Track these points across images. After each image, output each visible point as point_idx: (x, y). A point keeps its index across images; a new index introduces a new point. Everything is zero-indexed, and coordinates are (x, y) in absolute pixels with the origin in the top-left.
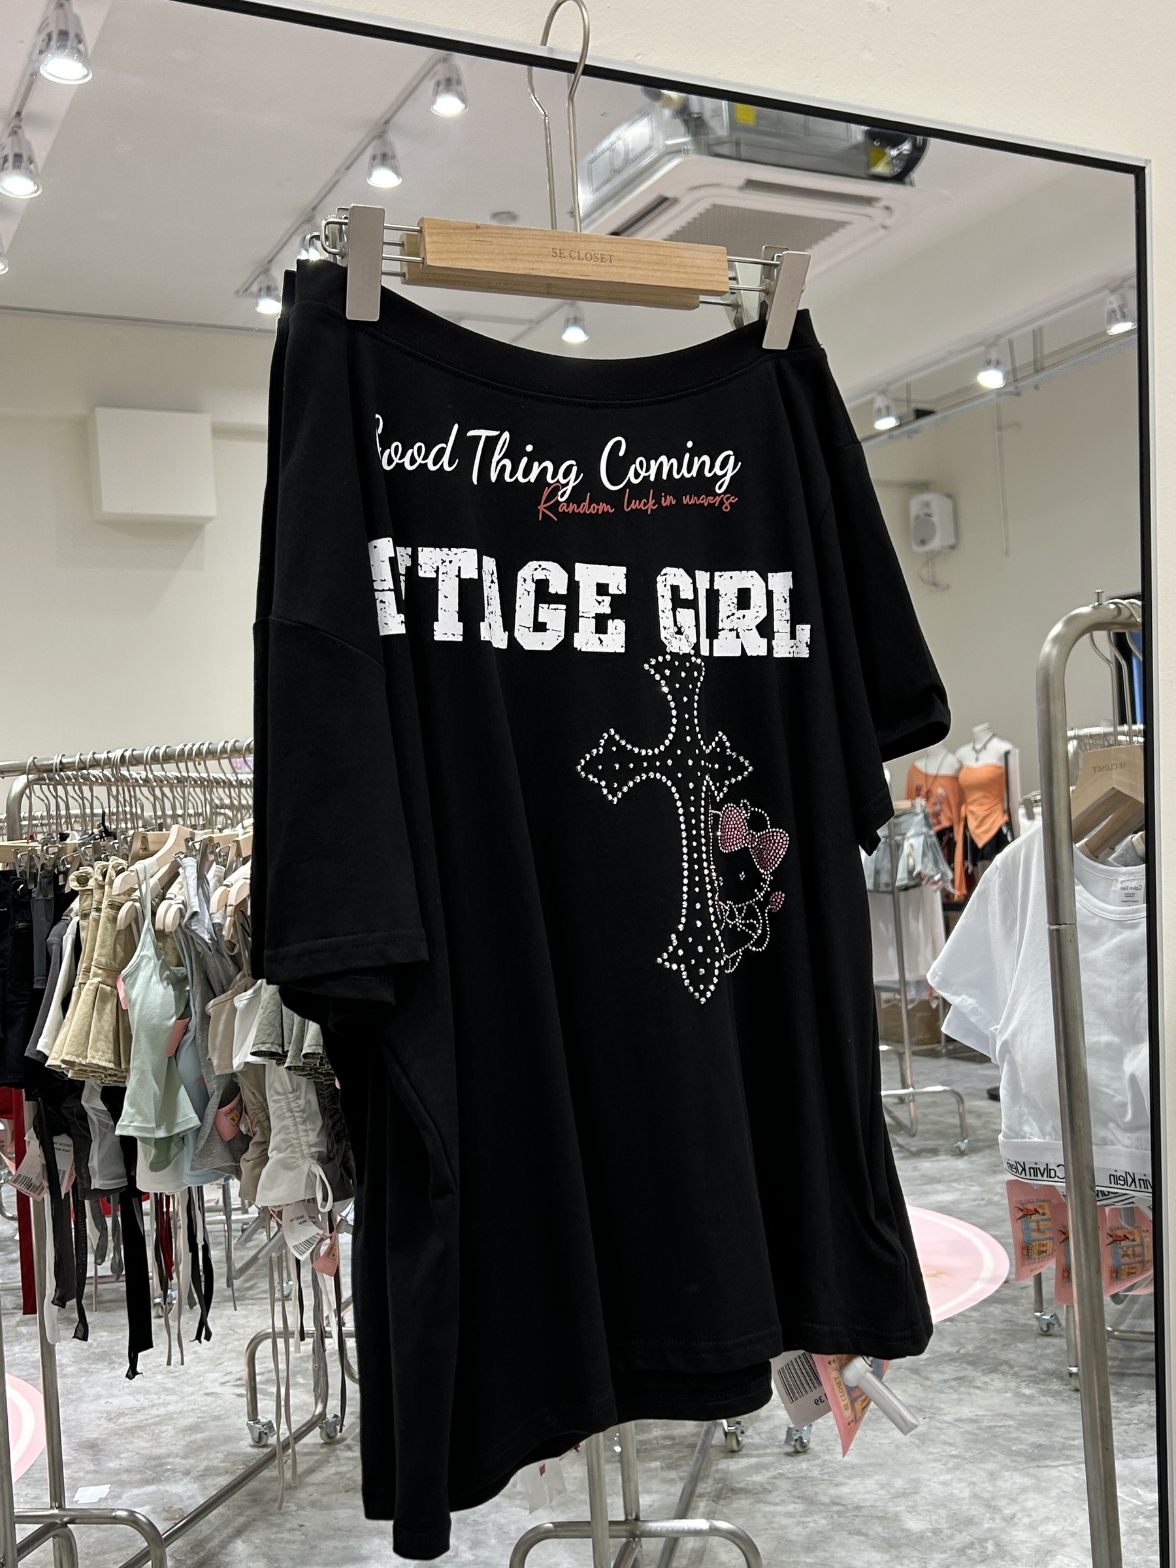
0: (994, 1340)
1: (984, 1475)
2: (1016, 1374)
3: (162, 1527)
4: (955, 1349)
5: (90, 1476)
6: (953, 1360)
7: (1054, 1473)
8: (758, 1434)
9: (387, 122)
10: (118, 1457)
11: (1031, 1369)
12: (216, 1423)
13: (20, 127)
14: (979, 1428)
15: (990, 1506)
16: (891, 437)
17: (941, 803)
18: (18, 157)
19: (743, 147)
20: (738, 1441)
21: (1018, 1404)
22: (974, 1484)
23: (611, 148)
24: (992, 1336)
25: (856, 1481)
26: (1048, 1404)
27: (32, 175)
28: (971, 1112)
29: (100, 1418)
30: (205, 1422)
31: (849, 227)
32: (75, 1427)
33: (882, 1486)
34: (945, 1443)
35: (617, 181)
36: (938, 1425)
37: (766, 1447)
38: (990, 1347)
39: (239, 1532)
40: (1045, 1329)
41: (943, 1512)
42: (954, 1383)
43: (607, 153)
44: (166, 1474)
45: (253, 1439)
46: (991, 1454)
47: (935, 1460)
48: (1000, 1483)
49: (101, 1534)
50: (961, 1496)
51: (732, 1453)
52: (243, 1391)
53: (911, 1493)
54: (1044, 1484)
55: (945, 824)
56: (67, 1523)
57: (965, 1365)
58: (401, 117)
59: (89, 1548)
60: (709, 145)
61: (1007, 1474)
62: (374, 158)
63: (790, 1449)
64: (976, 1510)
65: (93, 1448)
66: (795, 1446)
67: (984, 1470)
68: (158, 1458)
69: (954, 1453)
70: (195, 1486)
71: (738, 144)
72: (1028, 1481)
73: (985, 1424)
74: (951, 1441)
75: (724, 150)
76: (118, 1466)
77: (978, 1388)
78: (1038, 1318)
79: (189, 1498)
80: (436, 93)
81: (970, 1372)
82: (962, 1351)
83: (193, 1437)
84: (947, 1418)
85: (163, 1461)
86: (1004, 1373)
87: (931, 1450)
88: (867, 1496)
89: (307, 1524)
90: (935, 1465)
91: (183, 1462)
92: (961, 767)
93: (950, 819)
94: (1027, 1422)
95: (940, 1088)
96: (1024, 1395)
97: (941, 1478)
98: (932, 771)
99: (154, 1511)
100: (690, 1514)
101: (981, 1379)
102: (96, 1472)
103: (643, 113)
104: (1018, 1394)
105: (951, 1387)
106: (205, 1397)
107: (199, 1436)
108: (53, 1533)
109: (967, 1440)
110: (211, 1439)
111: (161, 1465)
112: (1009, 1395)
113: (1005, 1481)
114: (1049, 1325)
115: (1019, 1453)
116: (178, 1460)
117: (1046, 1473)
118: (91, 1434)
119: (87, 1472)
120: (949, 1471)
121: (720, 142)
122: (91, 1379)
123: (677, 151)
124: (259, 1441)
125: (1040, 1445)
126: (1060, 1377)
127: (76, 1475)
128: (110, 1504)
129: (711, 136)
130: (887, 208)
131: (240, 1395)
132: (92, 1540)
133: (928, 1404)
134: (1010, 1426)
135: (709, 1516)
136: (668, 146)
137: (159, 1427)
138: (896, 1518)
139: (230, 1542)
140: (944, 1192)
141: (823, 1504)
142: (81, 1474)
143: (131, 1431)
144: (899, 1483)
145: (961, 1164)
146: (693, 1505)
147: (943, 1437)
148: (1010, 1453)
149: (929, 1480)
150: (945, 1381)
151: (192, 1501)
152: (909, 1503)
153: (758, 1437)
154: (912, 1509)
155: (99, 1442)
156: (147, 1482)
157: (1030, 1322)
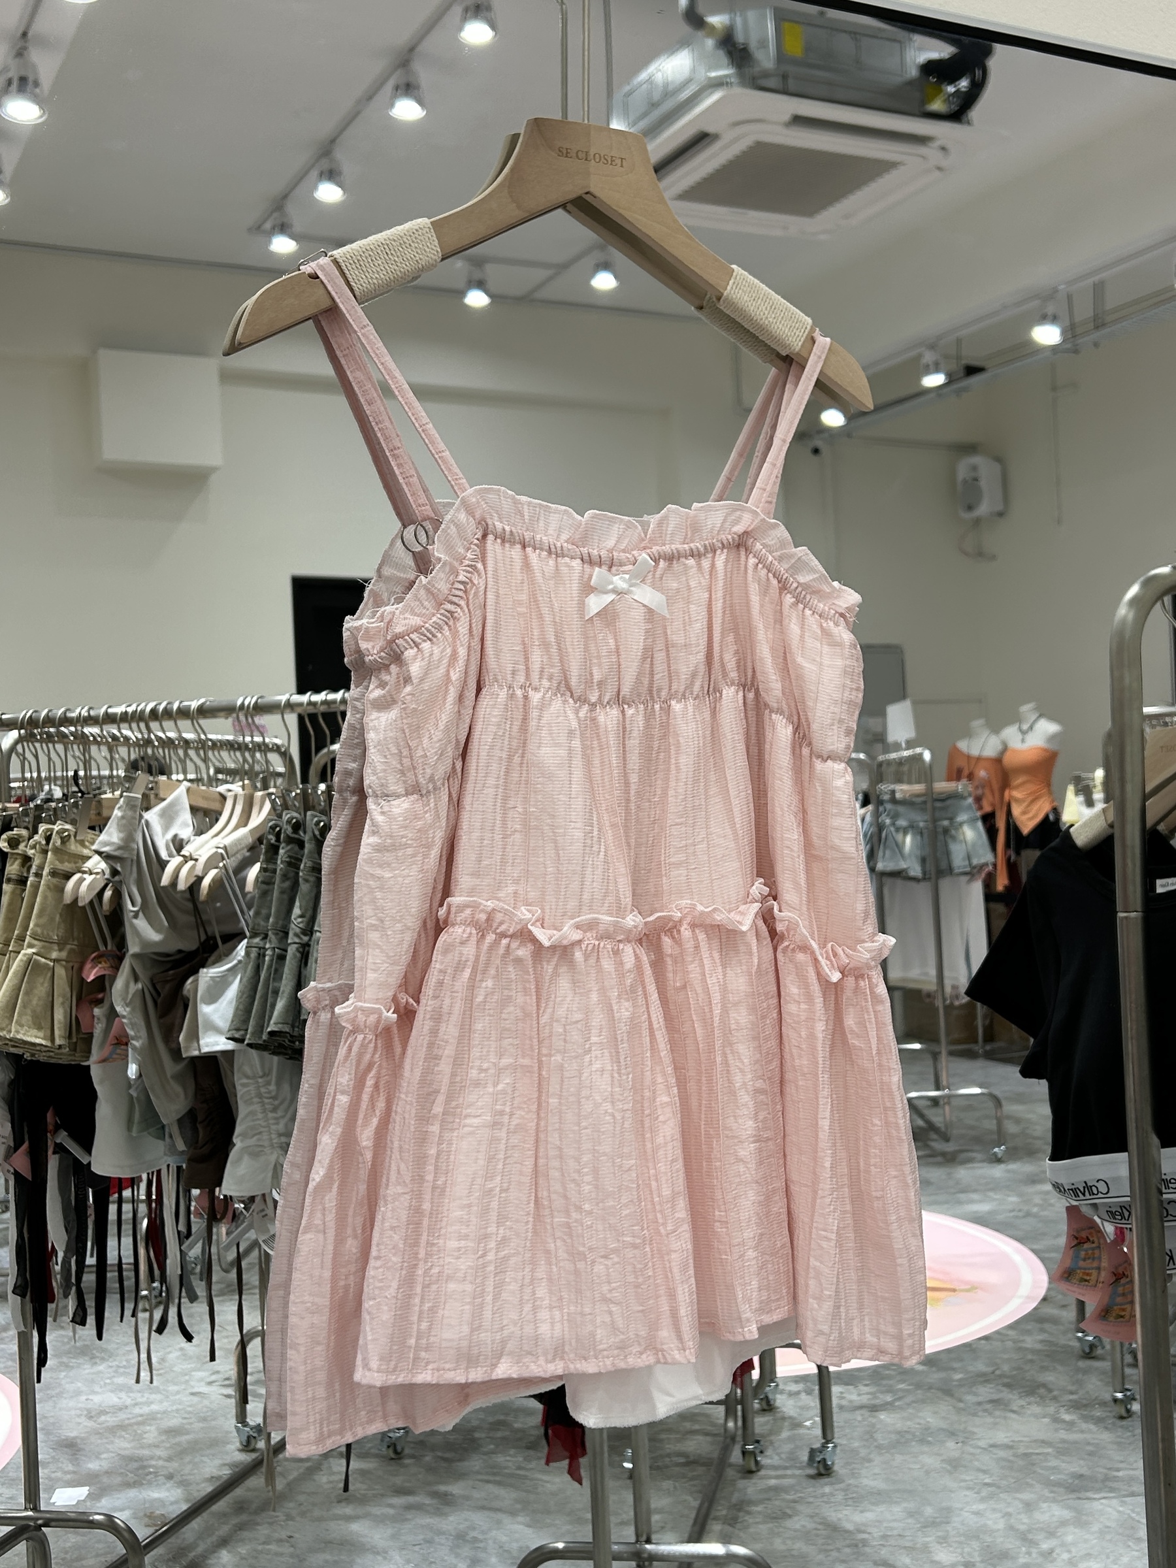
0: (1031, 1361)
1: (1021, 1506)
2: (1055, 1398)
3: (143, 1533)
4: (990, 1369)
5: (69, 1477)
6: (987, 1381)
7: (1096, 1505)
8: (778, 1454)
9: (412, 50)
10: (97, 1458)
11: (1072, 1393)
12: (201, 1425)
13: (25, 48)
14: (1015, 1455)
15: (1025, 1538)
16: (939, 396)
17: (983, 787)
18: (23, 80)
19: (791, 82)
20: (757, 1462)
21: (1056, 1430)
22: (1008, 1515)
23: (649, 81)
24: (1030, 1357)
25: (881, 1508)
26: (1090, 1431)
27: (37, 100)
28: (1009, 1117)
29: (79, 1416)
30: (191, 1424)
31: (902, 168)
32: (53, 1424)
33: (911, 1514)
34: (979, 1470)
35: (657, 114)
36: (971, 1450)
37: (786, 1468)
38: (1027, 1367)
39: (224, 1542)
40: (1087, 1350)
41: (975, 1544)
42: (988, 1406)
43: (645, 86)
44: (148, 1477)
45: (241, 1443)
46: (1027, 1484)
47: (968, 1488)
48: (1037, 1515)
49: (79, 1538)
50: (996, 1527)
51: (749, 1473)
52: (231, 1391)
53: (941, 1523)
54: (1084, 1518)
55: (988, 808)
56: (41, 1526)
57: (1000, 1387)
58: (427, 46)
59: (66, 1553)
60: (754, 79)
61: (1045, 1505)
62: (397, 88)
63: (812, 1471)
64: (1010, 1544)
65: (71, 1447)
66: (818, 1468)
67: (1021, 1501)
68: (140, 1459)
69: (987, 1481)
70: (179, 1491)
71: (785, 77)
72: (1067, 1514)
73: (1022, 1450)
74: (985, 1468)
75: (772, 83)
76: (97, 1468)
77: (1013, 1412)
78: (1079, 1338)
79: (172, 1503)
80: (464, 19)
81: (1006, 1394)
82: (998, 1372)
83: (178, 1439)
84: (982, 1443)
85: (145, 1463)
86: (1042, 1397)
87: (964, 1477)
88: (895, 1524)
89: (297, 1535)
90: (968, 1493)
91: (167, 1464)
92: (1005, 748)
93: (993, 805)
94: (1065, 1450)
95: (976, 1090)
96: (1064, 1421)
97: (975, 1507)
98: (975, 752)
99: (135, 1516)
100: (704, 1538)
101: (1017, 1402)
102: (74, 1472)
103: (683, 43)
104: (1056, 1420)
105: (985, 1411)
106: (192, 1397)
107: (184, 1439)
108: (25, 1536)
109: (1002, 1468)
110: (196, 1442)
111: (144, 1467)
112: (1046, 1420)
113: (1043, 1513)
114: (1092, 1346)
115: (1058, 1484)
116: (161, 1463)
117: (1087, 1505)
118: (70, 1432)
119: (66, 1473)
120: (983, 1500)
121: (766, 75)
122: (71, 1374)
123: (718, 84)
124: (248, 1445)
125: (1082, 1476)
126: (1103, 1404)
127: (53, 1475)
128: (89, 1507)
129: (757, 69)
130: (943, 149)
131: (228, 1396)
132: (69, 1544)
133: (962, 1427)
134: (1048, 1454)
135: (726, 1540)
136: (710, 78)
137: (142, 1427)
138: (926, 1549)
139: (214, 1552)
140: (981, 1201)
141: (847, 1531)
142: (59, 1474)
143: (113, 1430)
144: (929, 1511)
145: (998, 1171)
146: (708, 1527)
147: (976, 1463)
148: (1048, 1483)
149: (962, 1509)
150: (979, 1404)
151: (175, 1507)
152: (940, 1534)
153: (776, 1457)
154: (943, 1540)
155: (79, 1441)
156: (128, 1485)
157: (1071, 1343)
